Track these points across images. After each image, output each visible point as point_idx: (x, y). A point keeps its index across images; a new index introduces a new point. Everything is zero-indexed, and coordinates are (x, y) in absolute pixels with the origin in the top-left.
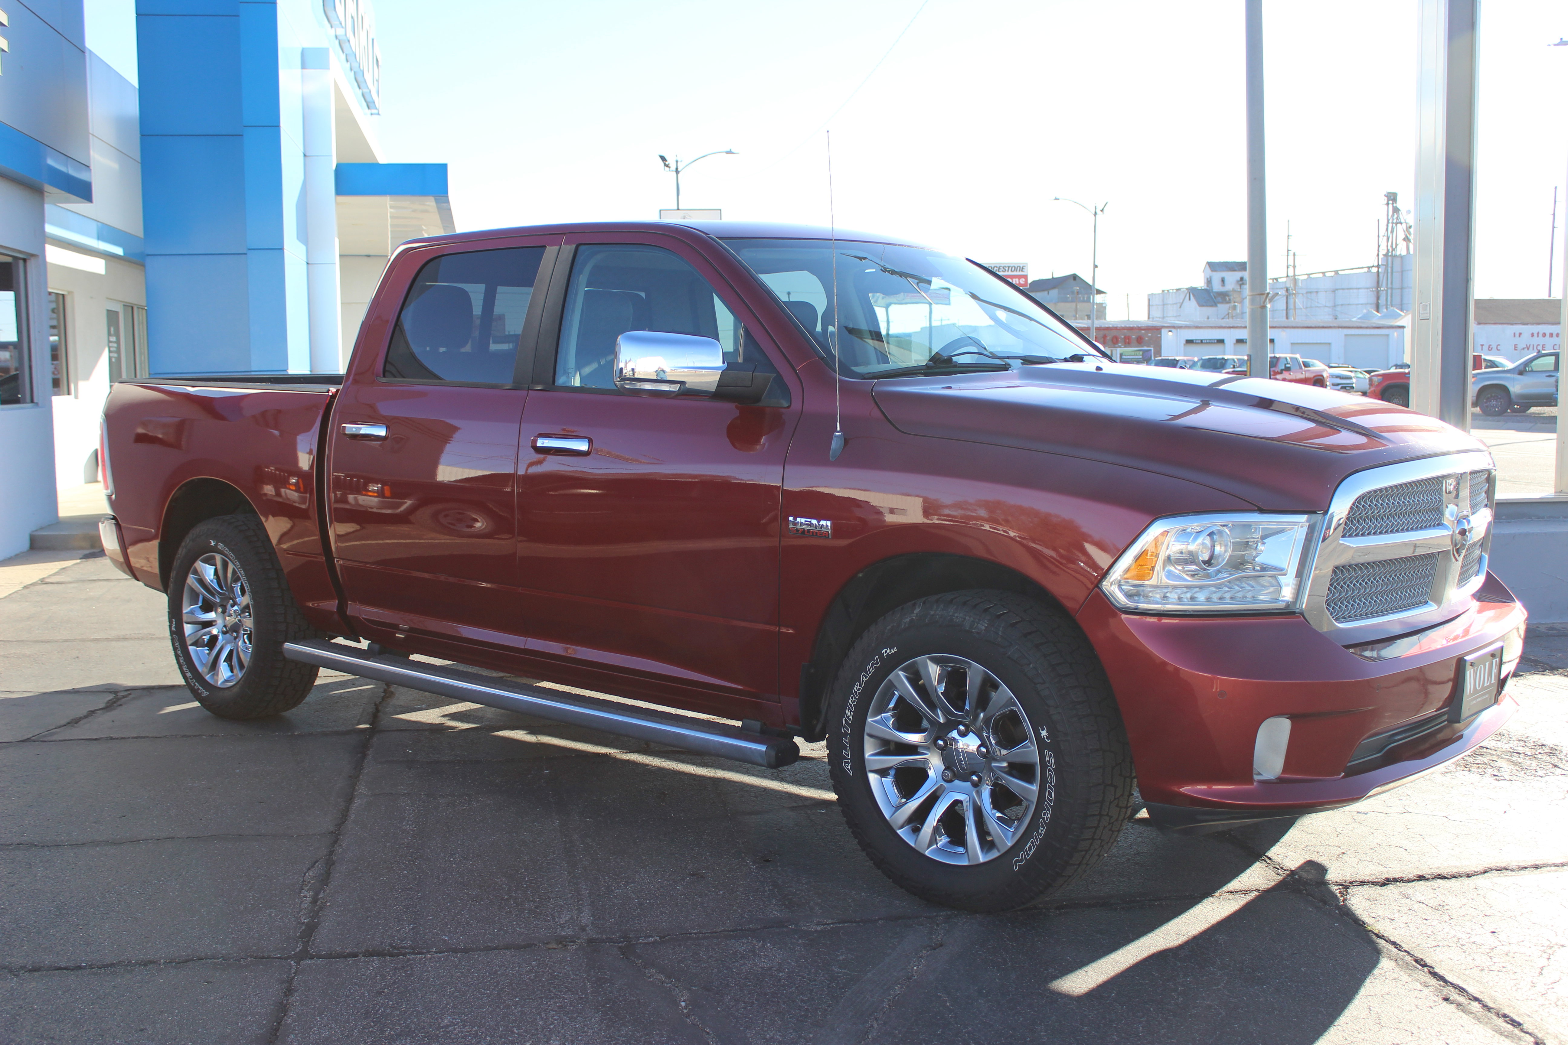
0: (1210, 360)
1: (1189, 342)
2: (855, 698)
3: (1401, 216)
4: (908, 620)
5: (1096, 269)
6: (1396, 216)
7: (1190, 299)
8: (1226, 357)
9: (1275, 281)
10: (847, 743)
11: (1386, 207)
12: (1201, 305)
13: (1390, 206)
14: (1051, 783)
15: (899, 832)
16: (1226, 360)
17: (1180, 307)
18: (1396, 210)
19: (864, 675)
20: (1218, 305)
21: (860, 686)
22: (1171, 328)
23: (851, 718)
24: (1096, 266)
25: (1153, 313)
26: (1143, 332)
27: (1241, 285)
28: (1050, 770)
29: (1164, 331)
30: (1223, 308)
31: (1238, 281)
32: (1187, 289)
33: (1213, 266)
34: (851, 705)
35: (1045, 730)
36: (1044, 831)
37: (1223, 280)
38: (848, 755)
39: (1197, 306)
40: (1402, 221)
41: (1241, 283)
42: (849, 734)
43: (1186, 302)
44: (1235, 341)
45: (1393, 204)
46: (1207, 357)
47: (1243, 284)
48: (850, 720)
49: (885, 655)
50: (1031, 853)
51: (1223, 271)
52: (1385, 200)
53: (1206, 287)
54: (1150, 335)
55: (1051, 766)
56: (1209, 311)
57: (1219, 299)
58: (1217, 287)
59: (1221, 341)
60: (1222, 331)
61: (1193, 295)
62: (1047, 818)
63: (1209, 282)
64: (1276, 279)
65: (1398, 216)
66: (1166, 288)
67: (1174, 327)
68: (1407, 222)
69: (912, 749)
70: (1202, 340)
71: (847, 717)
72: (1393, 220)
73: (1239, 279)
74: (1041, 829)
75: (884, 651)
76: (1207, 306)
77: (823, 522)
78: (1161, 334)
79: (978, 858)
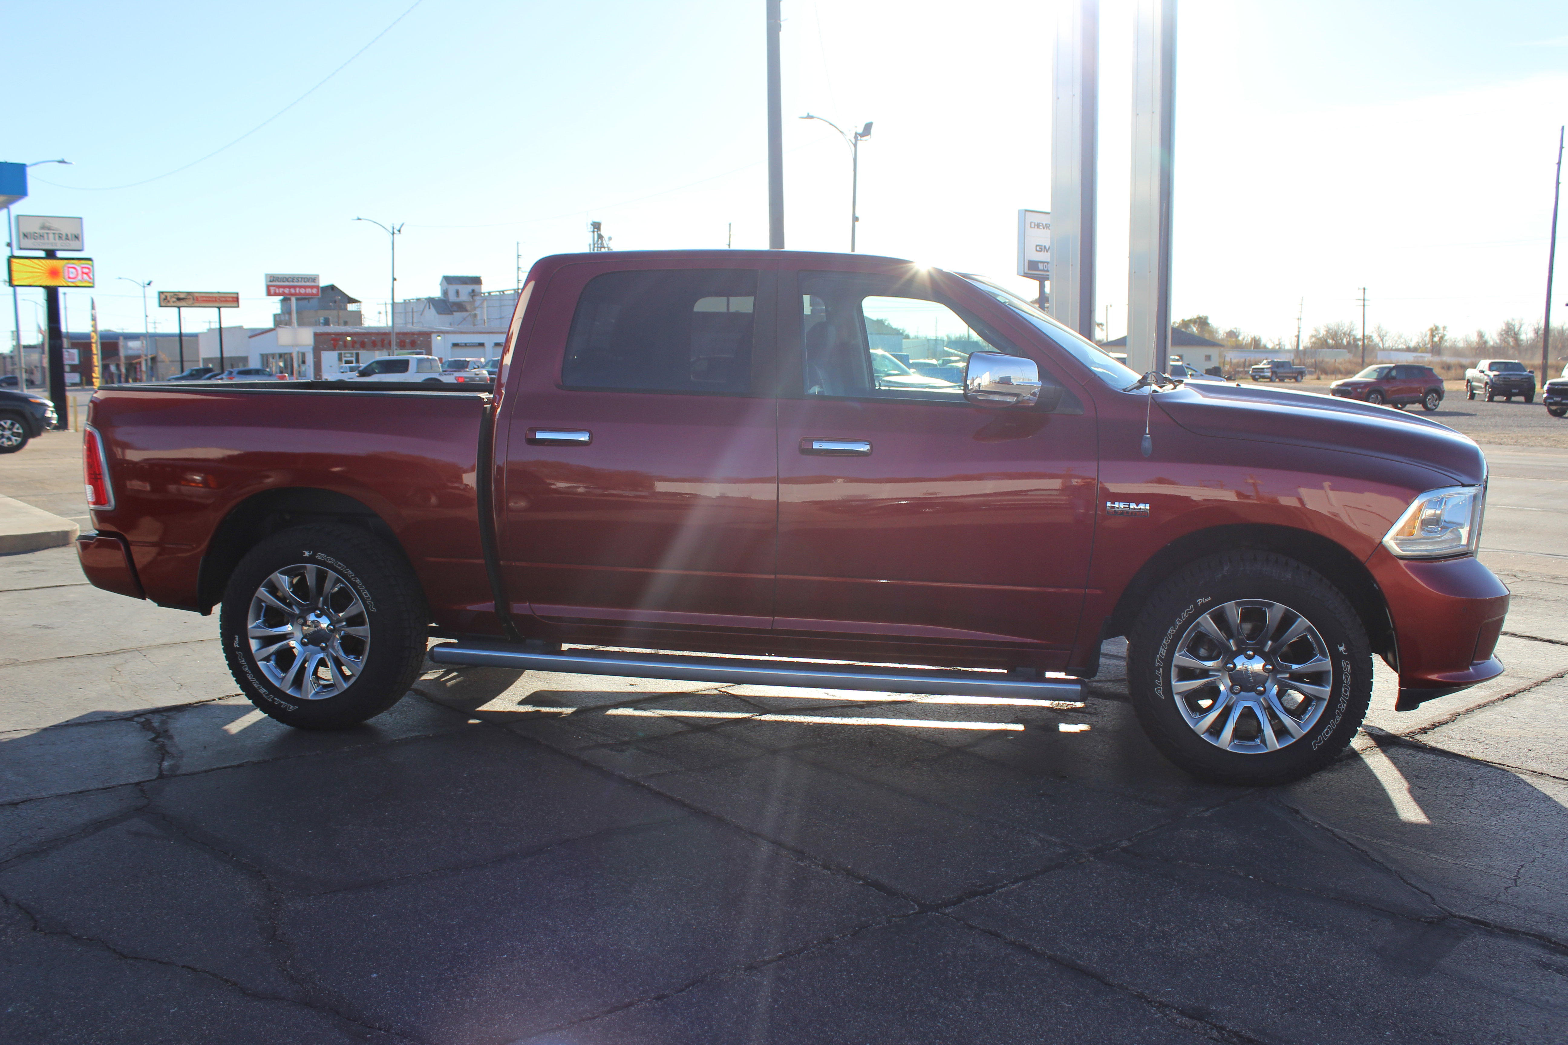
0: (455, 361)
1: (455, 345)
2: (1169, 639)
3: (604, 242)
4: (1220, 575)
5: (395, 282)
6: (600, 241)
7: (429, 308)
8: (468, 359)
9: (501, 293)
10: (1160, 674)
11: (592, 234)
12: (439, 313)
13: (596, 233)
14: (1347, 683)
15: (1202, 736)
16: (468, 362)
17: (421, 315)
18: (600, 237)
19: (1178, 620)
20: (454, 313)
21: (1174, 629)
22: (440, 333)
23: (1164, 654)
24: (394, 279)
25: (397, 320)
26: (416, 336)
27: (472, 297)
28: (1346, 674)
29: (433, 336)
30: (458, 315)
31: (470, 293)
32: (426, 299)
33: (448, 280)
34: (1164, 644)
35: (1343, 646)
36: (1340, 718)
37: (457, 292)
38: (1160, 683)
39: (436, 314)
40: (605, 246)
41: (472, 294)
42: (1161, 667)
43: (427, 311)
44: (493, 345)
45: (597, 232)
46: (453, 359)
47: (474, 295)
48: (1163, 656)
49: (1199, 603)
50: (1328, 735)
51: (457, 284)
52: (591, 228)
53: (443, 298)
54: (421, 339)
55: (1347, 671)
56: (447, 318)
57: (455, 308)
58: (452, 298)
59: (482, 345)
60: (482, 335)
61: (433, 305)
62: (1343, 709)
63: (445, 293)
64: (503, 292)
65: (602, 241)
66: (405, 298)
67: (442, 332)
68: (609, 246)
69: (1205, 673)
70: (466, 344)
71: (1161, 654)
72: (598, 244)
73: (471, 291)
74: (1337, 717)
75: (1199, 600)
76: (445, 314)
77: (1142, 506)
78: (430, 338)
79: (1276, 746)
